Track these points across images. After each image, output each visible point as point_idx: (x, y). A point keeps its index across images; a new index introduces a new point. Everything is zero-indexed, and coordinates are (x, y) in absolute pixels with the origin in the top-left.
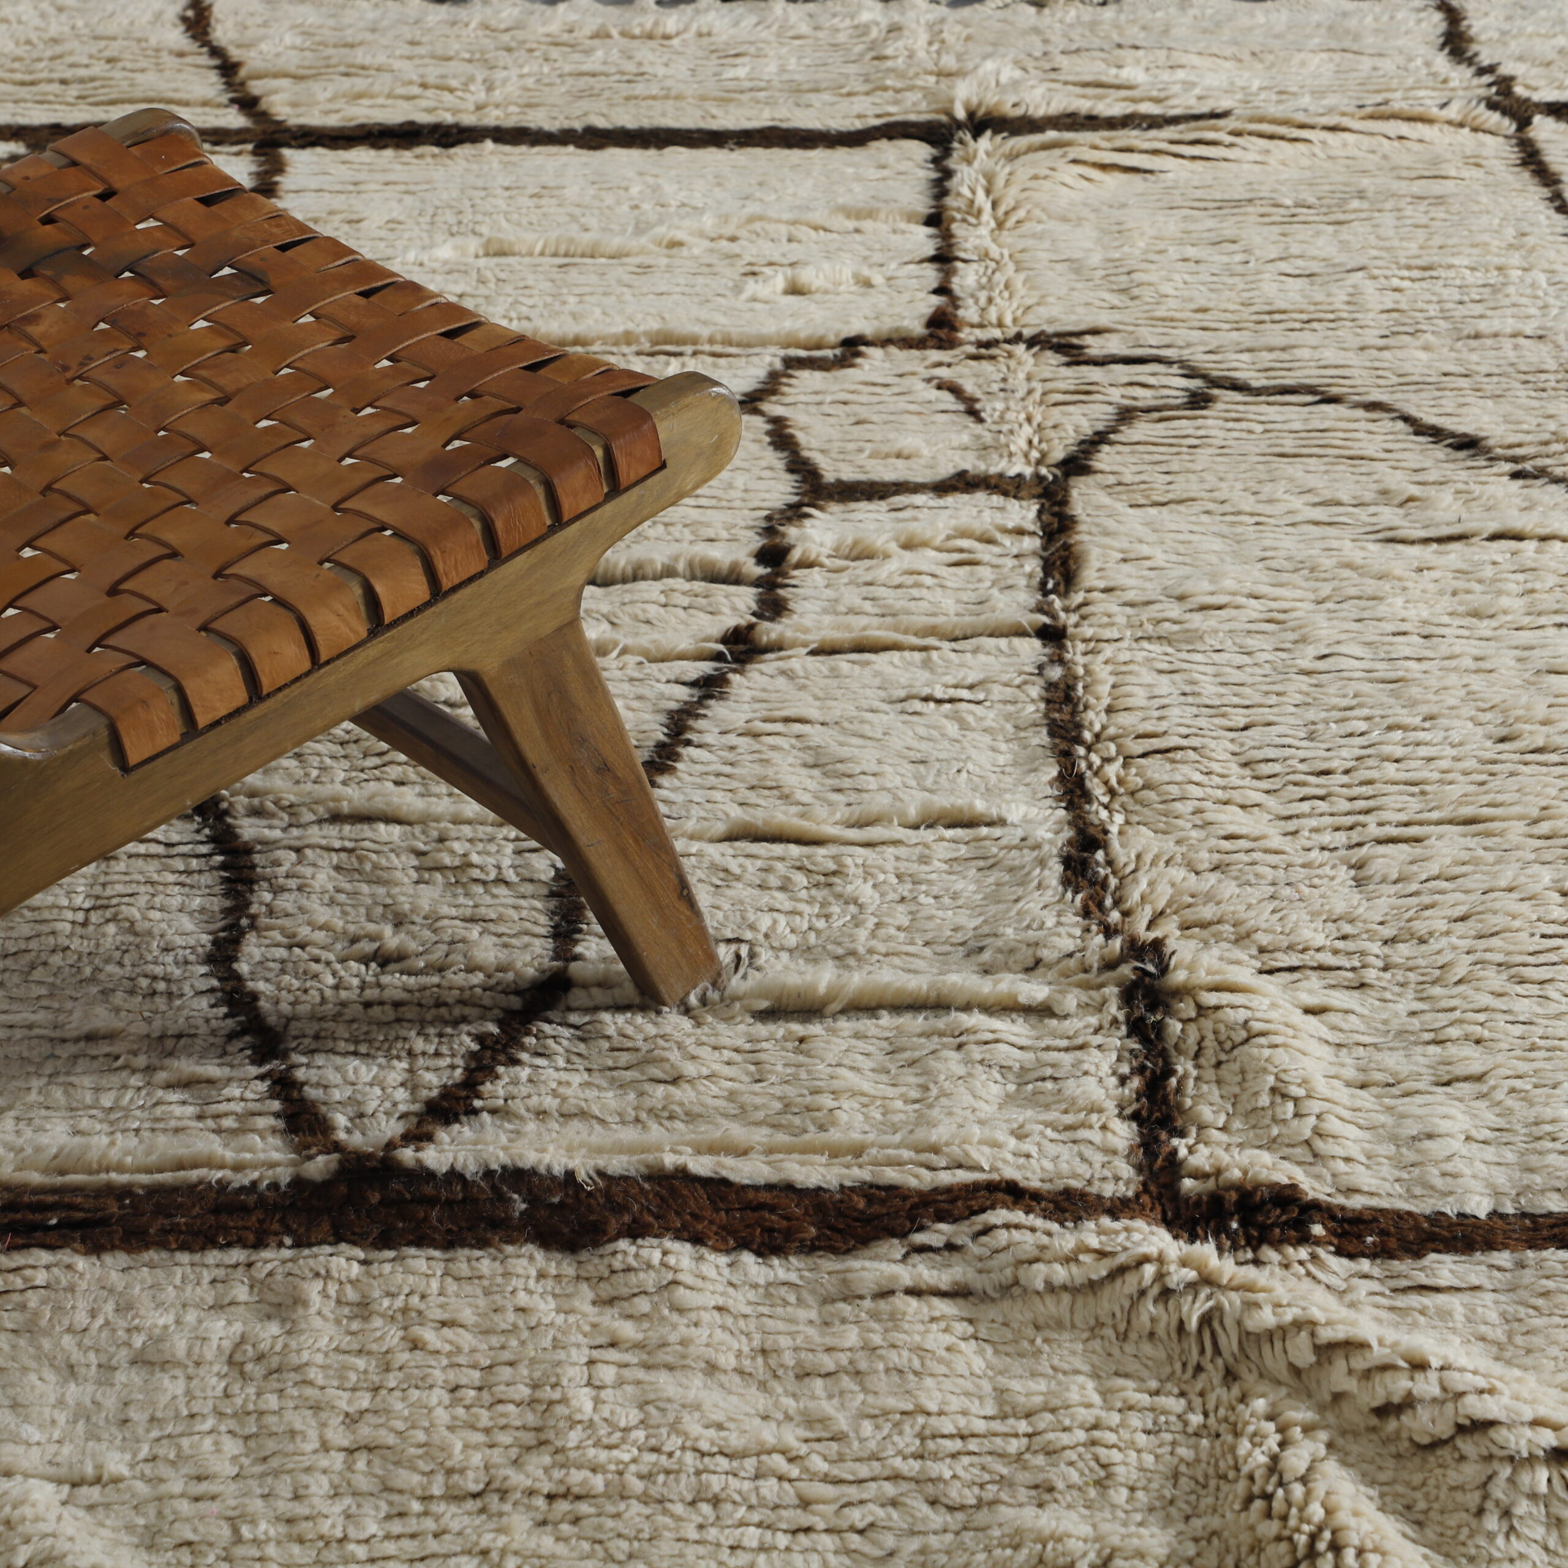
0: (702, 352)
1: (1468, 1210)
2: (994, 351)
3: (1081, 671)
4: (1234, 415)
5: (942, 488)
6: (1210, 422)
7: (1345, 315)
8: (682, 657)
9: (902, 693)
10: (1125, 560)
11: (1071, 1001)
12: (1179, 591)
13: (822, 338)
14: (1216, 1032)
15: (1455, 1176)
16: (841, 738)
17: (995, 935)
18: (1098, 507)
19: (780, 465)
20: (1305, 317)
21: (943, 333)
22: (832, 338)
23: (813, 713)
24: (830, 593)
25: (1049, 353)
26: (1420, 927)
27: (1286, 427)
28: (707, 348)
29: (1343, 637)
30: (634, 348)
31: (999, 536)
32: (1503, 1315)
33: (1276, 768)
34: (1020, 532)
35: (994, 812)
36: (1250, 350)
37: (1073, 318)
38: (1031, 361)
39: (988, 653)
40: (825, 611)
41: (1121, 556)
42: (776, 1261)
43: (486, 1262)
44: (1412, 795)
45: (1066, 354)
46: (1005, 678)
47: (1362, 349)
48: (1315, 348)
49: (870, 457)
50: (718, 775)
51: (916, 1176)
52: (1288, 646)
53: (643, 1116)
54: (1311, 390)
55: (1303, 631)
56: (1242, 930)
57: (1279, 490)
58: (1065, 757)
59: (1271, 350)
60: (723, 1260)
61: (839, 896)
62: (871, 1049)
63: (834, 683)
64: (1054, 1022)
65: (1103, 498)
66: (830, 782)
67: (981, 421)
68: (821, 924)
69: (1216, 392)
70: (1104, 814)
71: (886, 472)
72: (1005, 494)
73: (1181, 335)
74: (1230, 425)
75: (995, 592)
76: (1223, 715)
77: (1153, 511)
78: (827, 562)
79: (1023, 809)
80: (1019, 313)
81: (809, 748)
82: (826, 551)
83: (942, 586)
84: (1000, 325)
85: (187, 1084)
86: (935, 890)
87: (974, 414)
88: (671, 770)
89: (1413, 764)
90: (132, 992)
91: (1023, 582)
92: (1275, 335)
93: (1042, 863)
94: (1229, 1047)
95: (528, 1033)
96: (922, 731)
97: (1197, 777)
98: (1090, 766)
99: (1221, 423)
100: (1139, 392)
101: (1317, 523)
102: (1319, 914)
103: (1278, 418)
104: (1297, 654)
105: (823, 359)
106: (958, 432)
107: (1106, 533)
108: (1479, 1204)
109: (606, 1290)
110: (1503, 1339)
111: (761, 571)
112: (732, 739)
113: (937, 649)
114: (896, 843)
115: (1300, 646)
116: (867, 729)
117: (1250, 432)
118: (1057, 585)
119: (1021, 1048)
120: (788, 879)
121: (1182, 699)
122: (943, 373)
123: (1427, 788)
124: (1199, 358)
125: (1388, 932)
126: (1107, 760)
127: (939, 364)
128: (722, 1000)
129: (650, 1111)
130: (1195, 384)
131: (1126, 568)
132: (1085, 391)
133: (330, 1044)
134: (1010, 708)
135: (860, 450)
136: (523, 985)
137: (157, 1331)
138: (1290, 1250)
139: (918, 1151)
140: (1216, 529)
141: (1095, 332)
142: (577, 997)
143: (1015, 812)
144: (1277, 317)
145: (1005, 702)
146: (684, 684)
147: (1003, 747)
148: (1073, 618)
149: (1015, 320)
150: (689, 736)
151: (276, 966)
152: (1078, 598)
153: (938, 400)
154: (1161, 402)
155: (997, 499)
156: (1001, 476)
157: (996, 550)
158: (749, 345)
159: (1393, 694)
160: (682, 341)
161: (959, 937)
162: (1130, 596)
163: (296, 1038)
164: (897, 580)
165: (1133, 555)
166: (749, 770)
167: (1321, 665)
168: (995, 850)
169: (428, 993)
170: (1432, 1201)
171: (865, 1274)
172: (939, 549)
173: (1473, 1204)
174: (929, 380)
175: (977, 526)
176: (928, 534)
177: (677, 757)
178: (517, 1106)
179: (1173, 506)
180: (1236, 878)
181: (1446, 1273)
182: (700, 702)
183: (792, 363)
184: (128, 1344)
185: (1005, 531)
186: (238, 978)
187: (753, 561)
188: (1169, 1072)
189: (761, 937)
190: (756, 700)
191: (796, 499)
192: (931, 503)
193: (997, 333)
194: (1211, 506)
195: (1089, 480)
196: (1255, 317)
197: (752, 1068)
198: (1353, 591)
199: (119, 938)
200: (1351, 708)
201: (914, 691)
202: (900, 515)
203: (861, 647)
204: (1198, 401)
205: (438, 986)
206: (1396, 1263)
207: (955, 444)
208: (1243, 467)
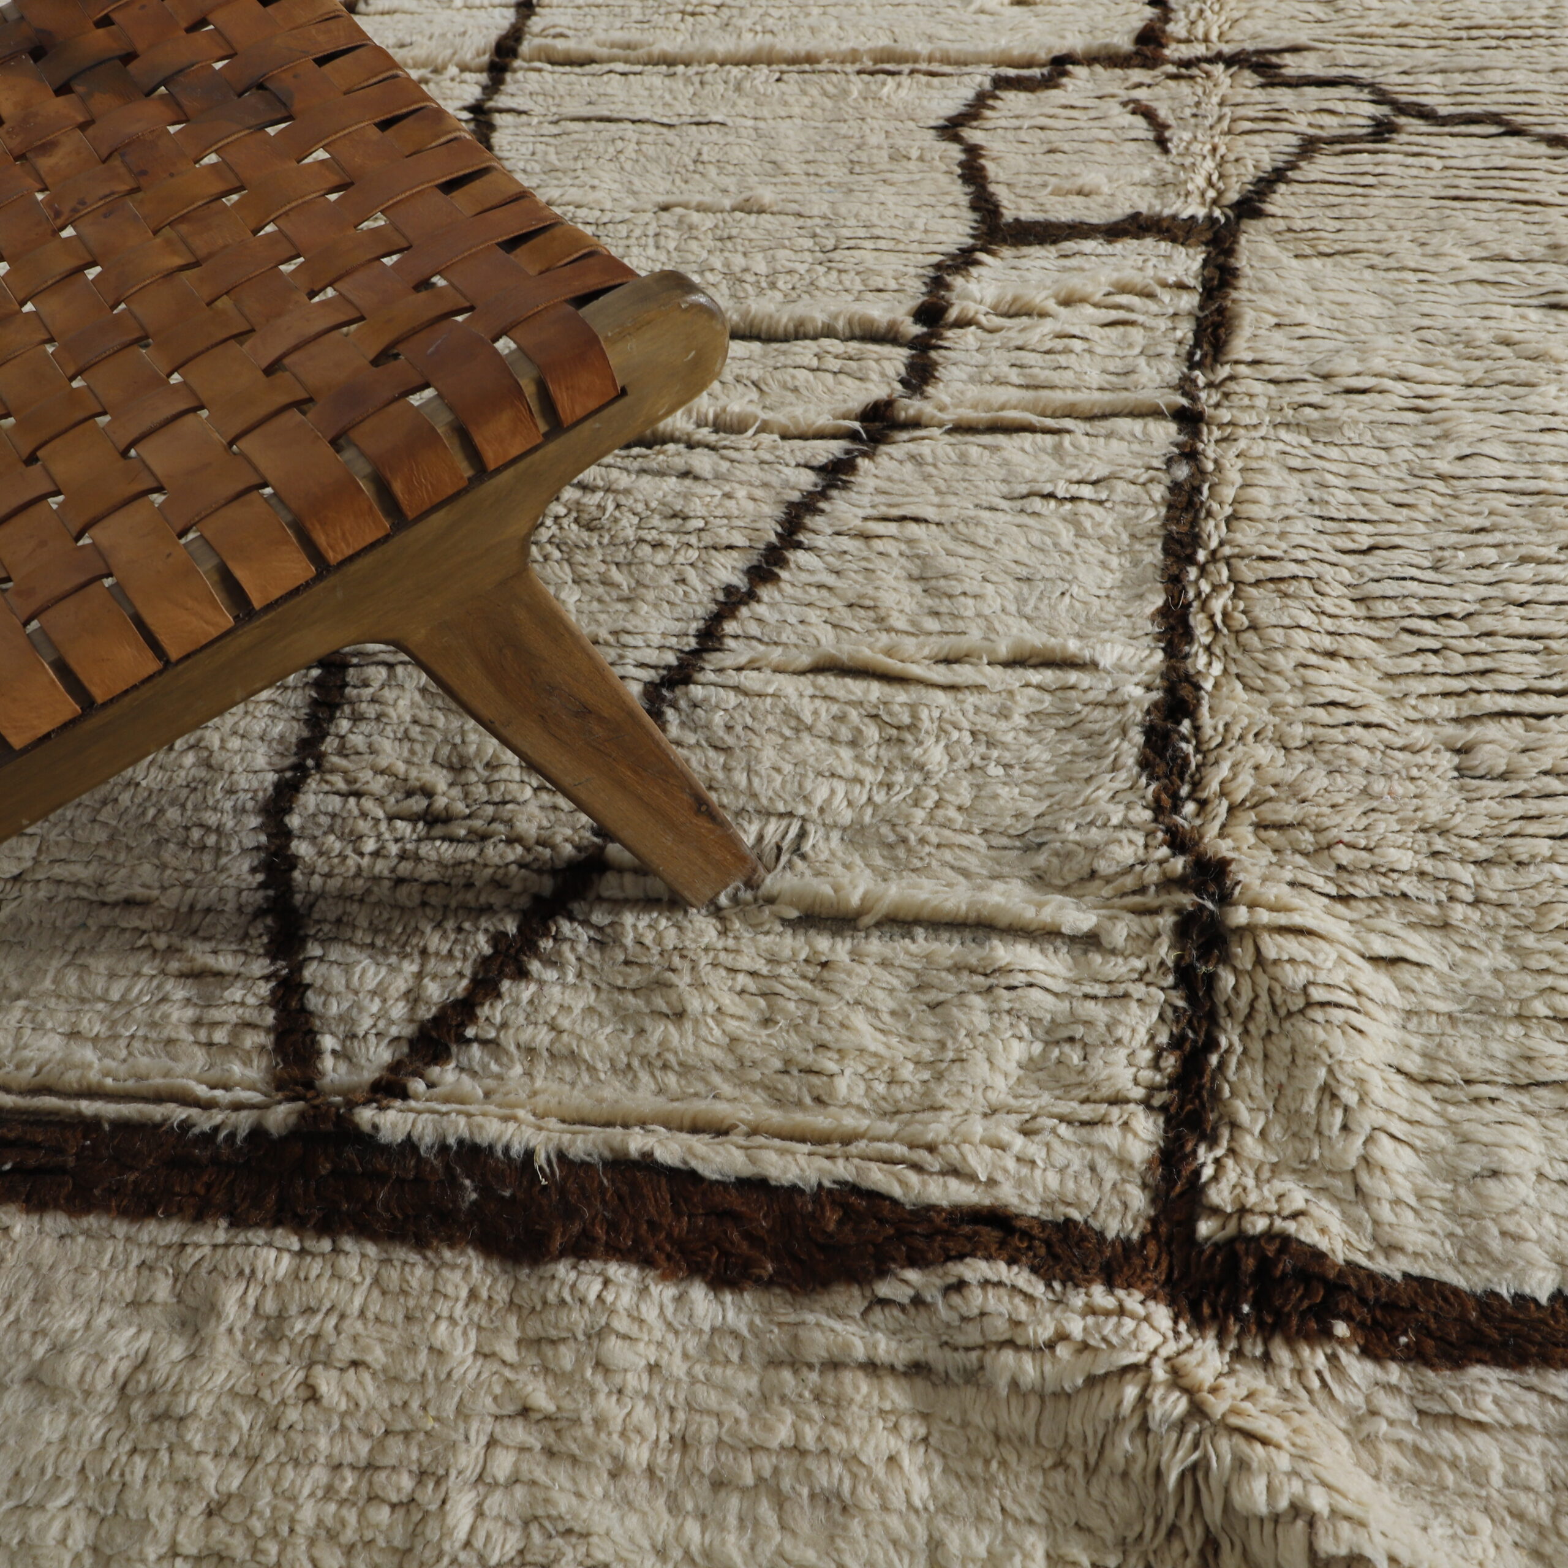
0: (918, 71)
1: (1527, 1291)
2: (1195, 71)
3: (1210, 466)
4: (1415, 149)
5: (1113, 232)
6: (1389, 157)
7: (1542, 32)
8: (820, 435)
9: (1024, 489)
10: (1278, 325)
11: (1120, 932)
12: (1325, 369)
13: (1033, 56)
14: (1270, 991)
15: (1518, 1238)
16: (951, 545)
17: (1056, 830)
18: (1263, 258)
19: (964, 201)
20: (1501, 33)
21: (1148, 51)
22: (1043, 56)
23: (930, 513)
24: (980, 358)
25: (1247, 73)
26: (1522, 848)
27: (1465, 164)
28: (924, 66)
29: (1487, 434)
30: (858, 66)
31: (1158, 290)
32: (1551, 1477)
33: (1394, 609)
34: (1181, 286)
35: (1087, 654)
36: (1442, 71)
37: (1276, 34)
38: (1228, 81)
39: (1122, 439)
40: (972, 380)
41: (1274, 320)
42: (728, 1298)
43: (419, 1271)
44: (1535, 653)
45: (1261, 75)
46: (1131, 473)
47: (1554, 71)
48: (1506, 70)
49: (1052, 193)
50: (820, 586)
51: (902, 1183)
52: (1430, 441)
53: (636, 1063)
54: (1494, 118)
55: (1446, 426)
56: (1324, 839)
57: (1446, 242)
58: (1174, 582)
59: (1463, 71)
60: (669, 1292)
61: (905, 759)
62: (896, 982)
63: (958, 472)
64: (1097, 958)
65: (1270, 248)
66: (929, 602)
67: (1166, 151)
68: (880, 797)
69: (1402, 120)
70: (1202, 660)
71: (1063, 212)
72: (1174, 240)
73: (1380, 52)
74: (1410, 160)
75: (1142, 362)
76: (1348, 533)
77: (1317, 263)
78: (983, 320)
79: (1119, 649)
80: (1226, 27)
81: (918, 556)
82: (984, 309)
83: (1090, 351)
84: (1206, 40)
85: (196, 975)
86: (1008, 757)
87: (1162, 143)
88: (774, 579)
89: (1541, 611)
90: (183, 845)
91: (1171, 350)
92: (1470, 54)
93: (1124, 731)
94: (1283, 1015)
95: (546, 934)
96: (1035, 538)
97: (1307, 619)
98: (1198, 594)
99: (1400, 158)
100: (1327, 120)
101: (1480, 282)
102: (1412, 821)
103: (1459, 152)
104: (1437, 452)
105: (1030, 79)
106: (1142, 165)
107: (1266, 290)
108: (1541, 1283)
109: (534, 1328)
110: (1546, 1520)
111: (918, 330)
112: (845, 543)
113: (1068, 432)
114: (980, 688)
115: (1442, 442)
116: (979, 534)
117: (1429, 169)
118: (1204, 356)
119: (1056, 995)
120: (860, 731)
121: (1308, 508)
122: (1141, 94)
123: (1554, 644)
124: (1391, 80)
125: (1483, 851)
126: (1216, 588)
127: (1139, 85)
128: (756, 900)
129: (644, 1058)
130: (1385, 110)
131: (1278, 336)
132: (1276, 117)
133: (349, 934)
134: (1131, 512)
135: (1044, 185)
136: (560, 864)
137: (63, 1338)
138: (1306, 1352)
139: (912, 1146)
140: (1376, 287)
141: (1295, 49)
142: (609, 885)
143: (1107, 657)
144: (1475, 33)
145: (1126, 503)
146: (812, 468)
147: (1114, 562)
148: (1215, 397)
149: (1221, 35)
150: (801, 537)
151: (324, 820)
152: (1224, 371)
153: (1131, 127)
154: (1347, 131)
155: (1164, 246)
156: (1174, 217)
157: (1153, 307)
158: (966, 64)
159: (1532, 513)
160: (902, 59)
161: (1020, 827)
162: (1276, 372)
163: (318, 922)
164: (1048, 345)
165: (1287, 321)
166: (851, 585)
167: (1459, 469)
168: (1078, 707)
169: (460, 871)
170: (1487, 1273)
171: (818, 1335)
172: (1096, 305)
173: (1534, 1282)
174: (1125, 104)
175: (1138, 279)
176: (1090, 289)
177: (783, 563)
178: (508, 1040)
179: (1338, 258)
180: (1327, 763)
181: (1487, 1403)
182: (823, 495)
183: (1002, 83)
184: (28, 1353)
185: (1165, 285)
186: (287, 834)
187: (910, 320)
188: (1212, 1044)
189: (815, 812)
190: (879, 491)
191: (971, 241)
192: (1100, 250)
193: (1200, 50)
194: (1377, 260)
195: (1260, 224)
196: (1453, 34)
197: (762, 1003)
198: (1505, 375)
199: (193, 771)
200: (1482, 530)
201: (1037, 487)
202: (1067, 262)
203: (994, 428)
204: (1382, 131)
205: (473, 862)
206: (1431, 1374)
207: (1136, 179)
208: (1416, 212)
